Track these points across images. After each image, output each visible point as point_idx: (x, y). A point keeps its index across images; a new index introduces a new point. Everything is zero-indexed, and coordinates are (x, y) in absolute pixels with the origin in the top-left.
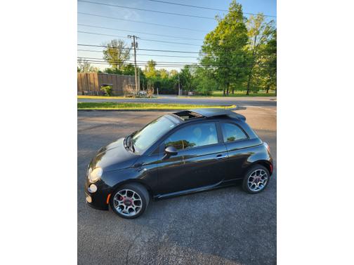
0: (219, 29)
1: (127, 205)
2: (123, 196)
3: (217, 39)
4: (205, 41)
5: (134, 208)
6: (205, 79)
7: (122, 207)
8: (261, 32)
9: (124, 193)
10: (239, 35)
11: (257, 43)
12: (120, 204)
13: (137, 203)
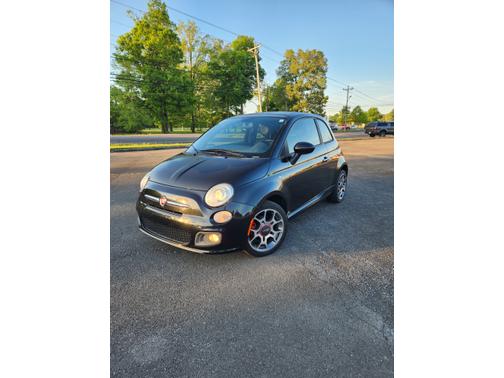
0: (139, 31)
1: (265, 235)
2: (260, 222)
3: (139, 47)
4: (118, 45)
5: (274, 236)
6: (131, 107)
8: (197, 48)
10: (169, 47)
11: (194, 62)
12: (256, 235)
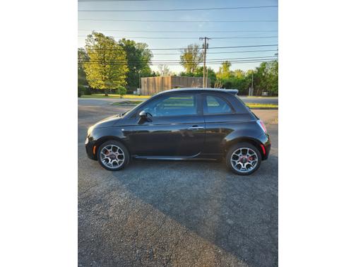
1: (112, 159)
2: (109, 151)
5: (117, 162)
7: (107, 161)
9: (110, 148)
12: (106, 158)
13: (120, 157)
